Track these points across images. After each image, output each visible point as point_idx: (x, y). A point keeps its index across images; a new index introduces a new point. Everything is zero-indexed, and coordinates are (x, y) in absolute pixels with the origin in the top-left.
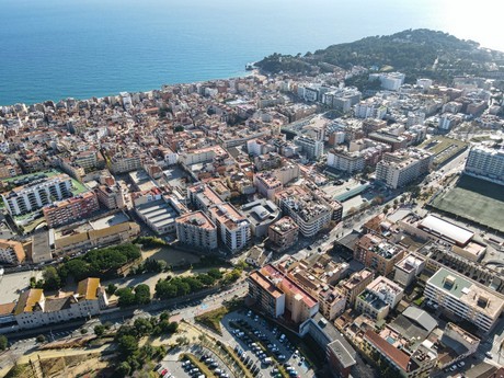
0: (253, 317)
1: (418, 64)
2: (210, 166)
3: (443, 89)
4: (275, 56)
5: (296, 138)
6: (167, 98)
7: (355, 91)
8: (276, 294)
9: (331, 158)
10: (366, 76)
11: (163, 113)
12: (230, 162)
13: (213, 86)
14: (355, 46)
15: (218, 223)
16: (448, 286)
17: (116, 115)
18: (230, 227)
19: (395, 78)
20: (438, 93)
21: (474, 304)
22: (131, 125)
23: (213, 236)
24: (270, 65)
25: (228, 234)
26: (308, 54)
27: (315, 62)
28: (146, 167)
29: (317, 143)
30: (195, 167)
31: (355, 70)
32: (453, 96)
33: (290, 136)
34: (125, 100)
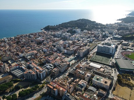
0: (49, 97)
1: (83, 27)
2: (33, 56)
3: (90, 32)
4: (48, 26)
5: (56, 47)
6: (19, 38)
7: (70, 34)
8: (55, 89)
9: (66, 51)
10: (72, 30)
11: (18, 43)
12: (39, 55)
13: (32, 35)
14: (68, 23)
15: (37, 72)
16: (98, 79)
17: (3, 44)
18: (40, 73)
19: (79, 30)
20: (89, 33)
21: (104, 83)
22: (8, 47)
23: (36, 76)
24: (47, 28)
25: (40, 75)
26: (57, 25)
27: (59, 27)
28: (13, 58)
29: (62, 47)
30: (29, 57)
31: (69, 29)
32: (92, 34)
33: (54, 46)
34: (5, 40)
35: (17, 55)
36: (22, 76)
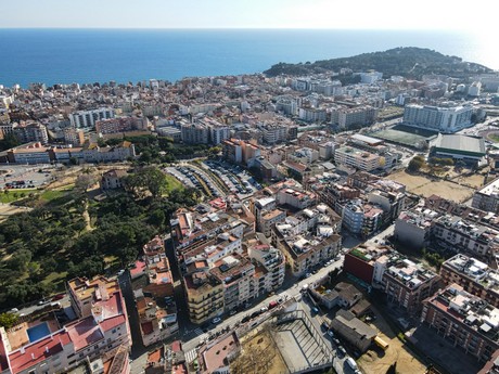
1: (397, 68)
2: (211, 113)
3: (410, 81)
4: (280, 65)
6: (185, 83)
7: (337, 83)
9: (301, 113)
10: (348, 74)
11: (181, 92)
12: (226, 111)
13: (224, 78)
15: (209, 127)
17: (146, 90)
18: (216, 127)
19: (374, 76)
20: (404, 84)
22: (156, 95)
24: (276, 70)
26: (308, 63)
27: (313, 66)
29: (293, 103)
31: (343, 71)
32: (416, 86)
35: (177, 108)
36: (177, 136)
